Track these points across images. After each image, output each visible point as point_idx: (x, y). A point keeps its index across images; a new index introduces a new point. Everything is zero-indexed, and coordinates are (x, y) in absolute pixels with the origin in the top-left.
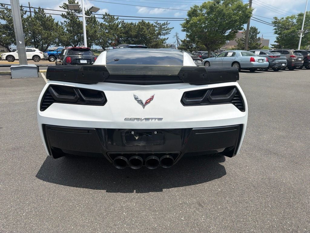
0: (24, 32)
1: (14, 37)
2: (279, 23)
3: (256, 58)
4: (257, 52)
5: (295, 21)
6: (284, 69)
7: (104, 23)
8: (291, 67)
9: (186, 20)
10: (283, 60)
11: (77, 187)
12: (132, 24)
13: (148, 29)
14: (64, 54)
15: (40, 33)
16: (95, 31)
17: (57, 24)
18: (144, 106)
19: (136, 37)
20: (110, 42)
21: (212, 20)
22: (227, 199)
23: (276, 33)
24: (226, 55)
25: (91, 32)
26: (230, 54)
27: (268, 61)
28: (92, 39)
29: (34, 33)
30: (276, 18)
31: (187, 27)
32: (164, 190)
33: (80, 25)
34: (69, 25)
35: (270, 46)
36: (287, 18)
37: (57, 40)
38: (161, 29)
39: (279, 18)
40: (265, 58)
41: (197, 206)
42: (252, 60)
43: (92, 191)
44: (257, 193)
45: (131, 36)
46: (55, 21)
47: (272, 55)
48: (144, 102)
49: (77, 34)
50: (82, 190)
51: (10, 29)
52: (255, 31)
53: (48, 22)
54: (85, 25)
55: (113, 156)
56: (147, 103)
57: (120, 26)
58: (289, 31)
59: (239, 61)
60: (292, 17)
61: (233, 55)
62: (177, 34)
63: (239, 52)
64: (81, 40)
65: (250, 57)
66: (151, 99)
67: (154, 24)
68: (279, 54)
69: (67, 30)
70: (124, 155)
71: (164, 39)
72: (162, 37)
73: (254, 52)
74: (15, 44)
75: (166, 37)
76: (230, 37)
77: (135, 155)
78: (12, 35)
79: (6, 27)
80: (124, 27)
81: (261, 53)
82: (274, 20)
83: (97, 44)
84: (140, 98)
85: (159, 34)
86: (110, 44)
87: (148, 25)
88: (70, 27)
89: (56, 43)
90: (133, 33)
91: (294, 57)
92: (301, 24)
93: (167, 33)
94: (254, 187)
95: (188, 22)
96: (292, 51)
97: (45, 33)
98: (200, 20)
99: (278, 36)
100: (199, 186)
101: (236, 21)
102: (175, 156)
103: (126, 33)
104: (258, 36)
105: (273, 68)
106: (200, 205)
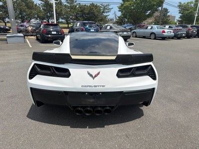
0: (14, 10)
1: (8, 13)
2: (182, 6)
3: (166, 31)
4: (167, 27)
5: (192, 5)
6: (184, 37)
7: (67, 4)
8: (189, 36)
9: (121, 4)
10: (183, 32)
11: (52, 124)
12: (85, 5)
13: (96, 9)
14: (41, 27)
15: (24, 11)
16: (61, 10)
17: (36, 5)
18: (94, 78)
19: (88, 14)
20: (71, 17)
21: (138, 4)
22: (144, 132)
23: (180, 13)
24: (147, 28)
25: (59, 11)
26: (149, 27)
27: (173, 32)
28: (59, 15)
29: (21, 11)
30: (180, 3)
31: (122, 8)
32: (105, 126)
33: (51, 6)
34: (44, 6)
35: (176, 21)
36: (188, 3)
37: (36, 16)
38: (104, 9)
39: (182, 3)
40: (172, 31)
41: (125, 137)
42: (164, 32)
43: (61, 127)
44: (162, 128)
45: (85, 14)
46: (35, 3)
47: (176, 28)
48: (94, 76)
49: (49, 12)
50: (55, 126)
51: (5, 8)
52: (166, 10)
53: (30, 4)
54: (54, 5)
55: (74, 107)
56: (95, 76)
57: (77, 7)
58: (189, 12)
59: (155, 32)
60: (191, 3)
61: (151, 28)
62: (115, 12)
63: (155, 26)
64: (52, 16)
65: (162, 30)
66: (98, 74)
67: (100, 5)
68: (181, 28)
69: (43, 9)
70: (81, 107)
71: (107, 16)
72: (105, 14)
73: (165, 26)
74: (9, 18)
75: (108, 14)
76: (150, 16)
77: (88, 107)
78: (6, 12)
79: (2, 7)
80: (81, 8)
81: (170, 27)
82: (179, 4)
83: (62, 19)
84: (91, 73)
85: (103, 12)
86: (71, 19)
87: (96, 7)
88: (45, 7)
89: (35, 17)
90: (86, 12)
91: (191, 30)
92: (197, 7)
93: (108, 12)
94: (160, 124)
95: (122, 5)
96: (189, 26)
97: (28, 11)
98: (130, 4)
99: (181, 15)
100: (127, 124)
101: (154, 5)
102: (112, 107)
103: (82, 11)
104: (168, 14)
105: (177, 37)
106: (127, 137)
